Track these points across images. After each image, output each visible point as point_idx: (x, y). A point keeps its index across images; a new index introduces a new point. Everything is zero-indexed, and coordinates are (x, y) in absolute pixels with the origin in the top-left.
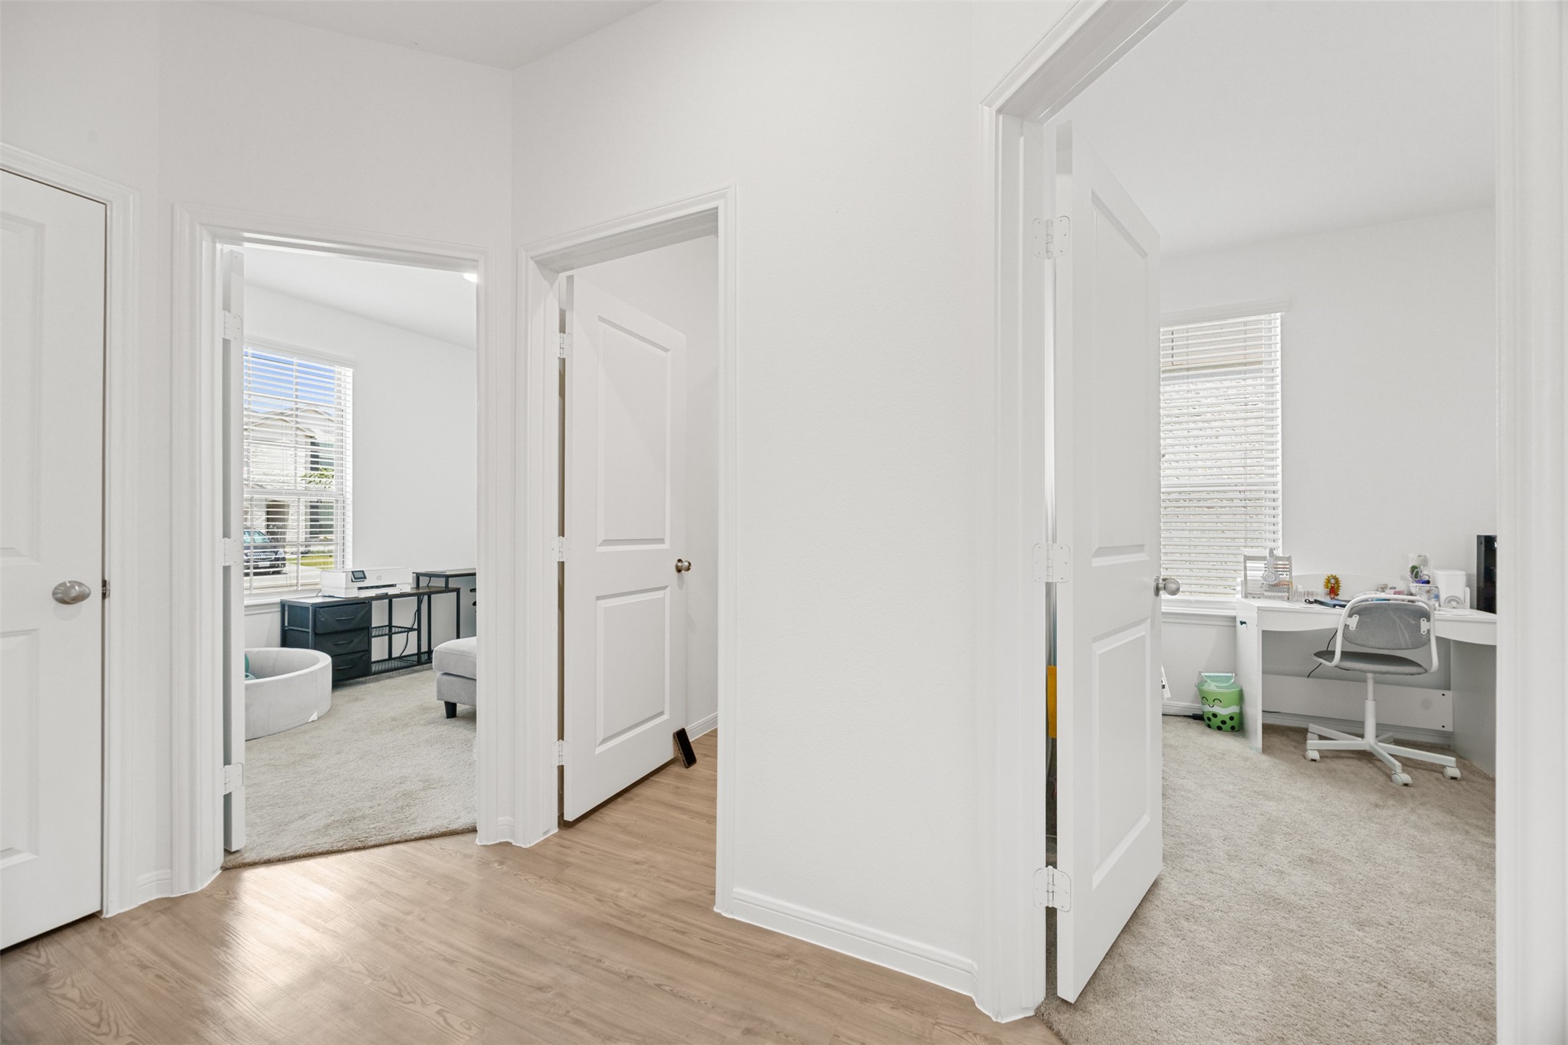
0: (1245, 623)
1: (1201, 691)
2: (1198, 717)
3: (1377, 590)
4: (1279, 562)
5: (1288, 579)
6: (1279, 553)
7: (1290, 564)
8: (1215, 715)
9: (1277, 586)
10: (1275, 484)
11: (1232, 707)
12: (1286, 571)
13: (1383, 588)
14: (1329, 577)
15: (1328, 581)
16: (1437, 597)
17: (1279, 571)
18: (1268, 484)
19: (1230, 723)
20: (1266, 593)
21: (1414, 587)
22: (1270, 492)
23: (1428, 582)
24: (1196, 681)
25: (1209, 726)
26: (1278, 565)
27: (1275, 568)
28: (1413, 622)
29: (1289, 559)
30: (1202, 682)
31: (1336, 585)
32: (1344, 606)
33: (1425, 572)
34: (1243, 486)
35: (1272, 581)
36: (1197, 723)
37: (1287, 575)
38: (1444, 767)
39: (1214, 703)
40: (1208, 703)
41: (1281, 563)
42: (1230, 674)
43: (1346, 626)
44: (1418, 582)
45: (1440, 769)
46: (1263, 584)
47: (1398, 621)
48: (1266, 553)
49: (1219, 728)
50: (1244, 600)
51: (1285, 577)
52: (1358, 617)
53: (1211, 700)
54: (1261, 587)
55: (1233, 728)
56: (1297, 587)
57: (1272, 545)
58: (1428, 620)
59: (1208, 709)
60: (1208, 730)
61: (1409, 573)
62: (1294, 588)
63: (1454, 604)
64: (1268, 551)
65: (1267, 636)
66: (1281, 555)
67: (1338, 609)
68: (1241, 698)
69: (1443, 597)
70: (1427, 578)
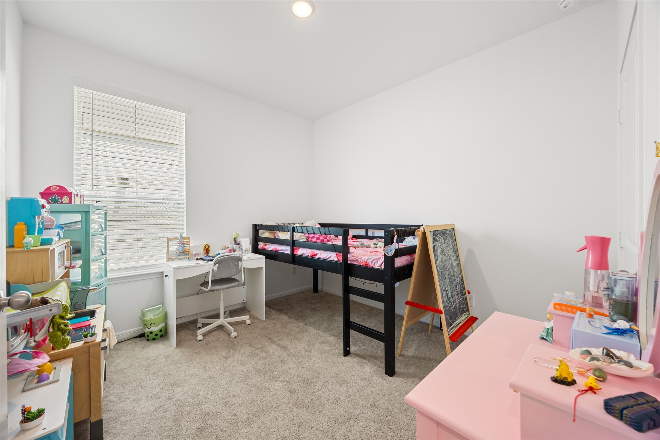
0: (168, 276)
1: (143, 321)
2: (142, 336)
3: (223, 249)
4: (184, 240)
5: (188, 249)
6: (184, 235)
7: (189, 241)
8: (151, 333)
9: (184, 253)
10: (182, 200)
11: (162, 324)
12: (188, 245)
13: (225, 248)
14: (205, 245)
15: (205, 247)
16: (242, 249)
17: (184, 245)
18: (180, 200)
19: (160, 334)
20: (178, 257)
21: (235, 247)
22: (180, 204)
23: (239, 244)
24: (139, 314)
25: (148, 340)
26: (183, 241)
27: (183, 243)
28: (236, 263)
29: (189, 238)
30: (143, 314)
31: (208, 249)
32: (212, 260)
33: (238, 240)
34: (167, 200)
35: (181, 249)
36: (141, 340)
37: (188, 246)
38: (246, 321)
39: (150, 326)
40: (147, 327)
41: (185, 240)
42: (160, 306)
43: (213, 270)
44: (236, 244)
45: (244, 322)
46: (177, 252)
47: (232, 264)
48: (178, 236)
49: (154, 339)
50: (167, 263)
51: (187, 248)
52: (217, 265)
53: (148, 325)
54: (176, 254)
55: (161, 336)
56: (192, 252)
57: (181, 231)
58: (241, 262)
59: (147, 330)
60: (148, 343)
61: (233, 241)
62: (191, 252)
63: (247, 251)
64: (179, 234)
65: (179, 283)
66: (185, 237)
67: (210, 263)
68: (166, 317)
69: (244, 249)
70: (239, 242)
